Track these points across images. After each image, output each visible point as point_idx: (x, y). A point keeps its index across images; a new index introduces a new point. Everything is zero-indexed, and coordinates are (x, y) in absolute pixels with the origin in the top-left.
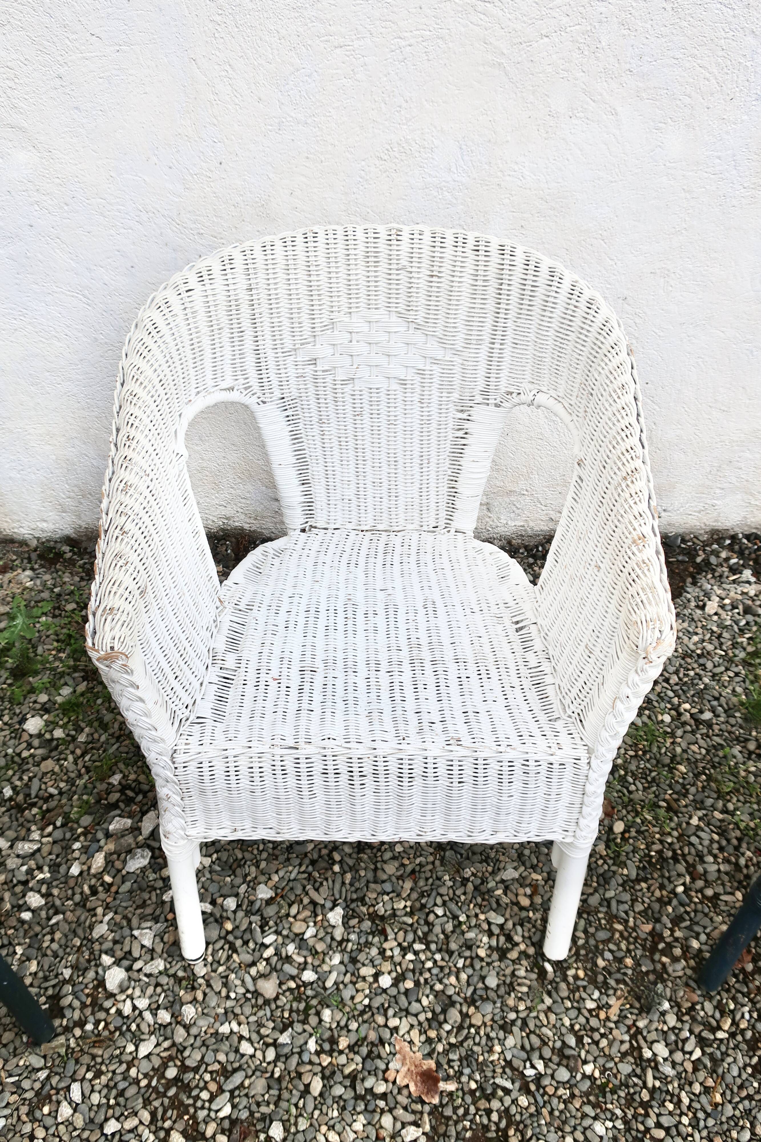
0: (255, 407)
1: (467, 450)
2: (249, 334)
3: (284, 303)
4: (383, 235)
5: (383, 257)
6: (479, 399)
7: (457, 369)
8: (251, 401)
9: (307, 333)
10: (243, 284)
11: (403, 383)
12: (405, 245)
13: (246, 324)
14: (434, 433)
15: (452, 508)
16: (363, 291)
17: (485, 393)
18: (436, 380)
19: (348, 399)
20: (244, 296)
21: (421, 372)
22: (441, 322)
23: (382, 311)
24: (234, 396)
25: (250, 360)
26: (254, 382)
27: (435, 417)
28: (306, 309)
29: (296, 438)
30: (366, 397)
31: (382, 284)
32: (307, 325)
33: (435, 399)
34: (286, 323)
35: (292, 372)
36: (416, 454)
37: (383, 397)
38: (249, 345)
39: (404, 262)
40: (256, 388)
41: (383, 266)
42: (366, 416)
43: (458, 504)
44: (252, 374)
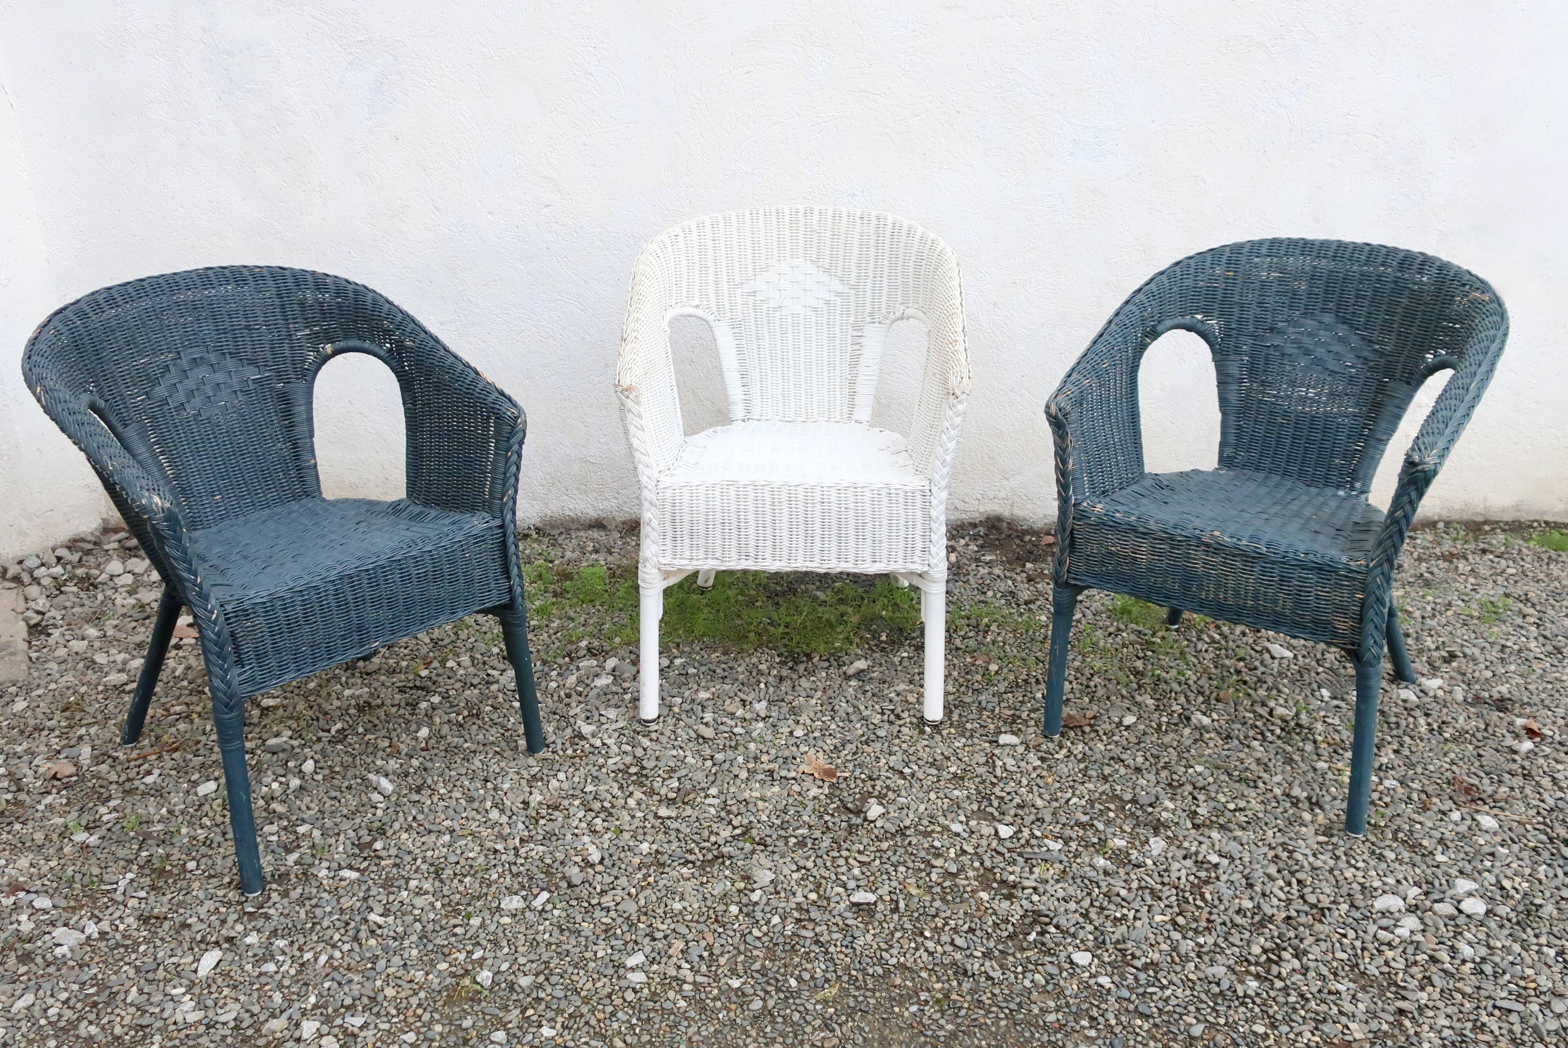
0: (712, 323)
1: (862, 358)
2: (712, 270)
3: (736, 250)
4: (802, 211)
5: (801, 224)
6: (868, 319)
7: (852, 299)
8: (710, 318)
9: (750, 273)
10: (709, 236)
11: (815, 310)
12: (816, 217)
13: (710, 263)
14: (838, 347)
15: (852, 406)
16: (788, 246)
17: (871, 314)
18: (838, 308)
19: (778, 322)
20: (710, 244)
21: (828, 303)
22: (840, 266)
23: (801, 260)
24: (699, 312)
25: (712, 288)
26: (713, 304)
27: (838, 335)
28: (750, 256)
29: (740, 350)
30: (790, 320)
31: (801, 241)
32: (750, 267)
33: (838, 322)
34: (737, 264)
35: (739, 299)
36: (826, 363)
37: (802, 321)
38: (711, 277)
39: (815, 227)
40: (714, 309)
41: (801, 231)
42: (790, 334)
43: (856, 402)
44: (712, 298)
